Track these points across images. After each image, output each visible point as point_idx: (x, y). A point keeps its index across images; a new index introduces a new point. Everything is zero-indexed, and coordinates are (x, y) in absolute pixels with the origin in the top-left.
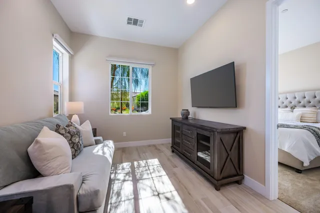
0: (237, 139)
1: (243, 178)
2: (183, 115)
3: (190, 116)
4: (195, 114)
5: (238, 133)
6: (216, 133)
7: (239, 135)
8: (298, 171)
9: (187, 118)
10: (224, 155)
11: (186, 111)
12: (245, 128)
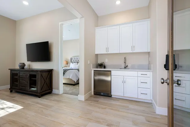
0: (49, 74)
1: (52, 90)
2: (20, 66)
3: (26, 67)
4: (29, 66)
5: (50, 72)
6: (39, 72)
7: (50, 73)
8: (74, 85)
9: (23, 68)
10: (43, 82)
11: (23, 64)
12: (52, 70)
